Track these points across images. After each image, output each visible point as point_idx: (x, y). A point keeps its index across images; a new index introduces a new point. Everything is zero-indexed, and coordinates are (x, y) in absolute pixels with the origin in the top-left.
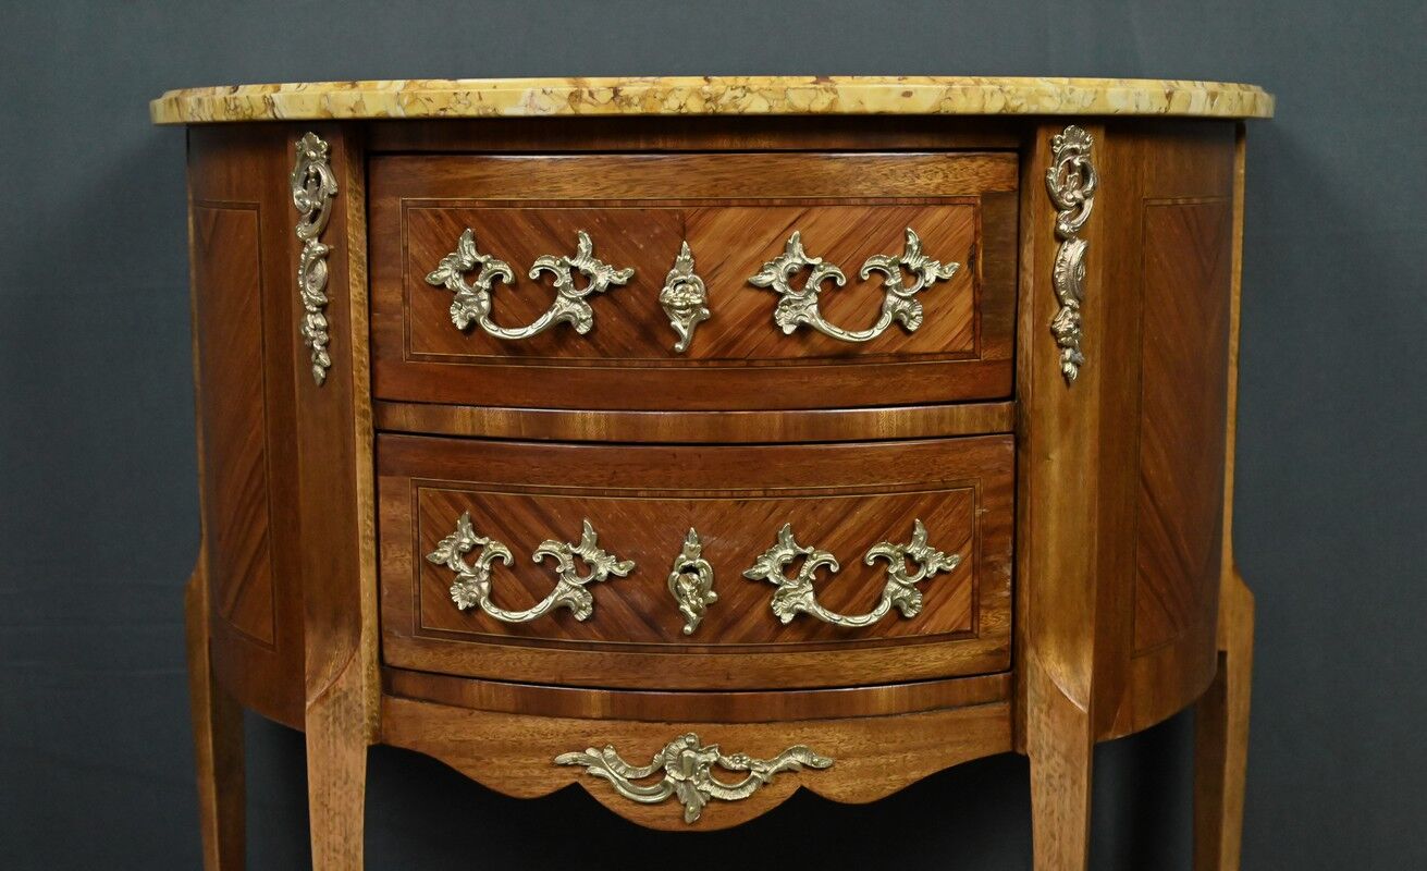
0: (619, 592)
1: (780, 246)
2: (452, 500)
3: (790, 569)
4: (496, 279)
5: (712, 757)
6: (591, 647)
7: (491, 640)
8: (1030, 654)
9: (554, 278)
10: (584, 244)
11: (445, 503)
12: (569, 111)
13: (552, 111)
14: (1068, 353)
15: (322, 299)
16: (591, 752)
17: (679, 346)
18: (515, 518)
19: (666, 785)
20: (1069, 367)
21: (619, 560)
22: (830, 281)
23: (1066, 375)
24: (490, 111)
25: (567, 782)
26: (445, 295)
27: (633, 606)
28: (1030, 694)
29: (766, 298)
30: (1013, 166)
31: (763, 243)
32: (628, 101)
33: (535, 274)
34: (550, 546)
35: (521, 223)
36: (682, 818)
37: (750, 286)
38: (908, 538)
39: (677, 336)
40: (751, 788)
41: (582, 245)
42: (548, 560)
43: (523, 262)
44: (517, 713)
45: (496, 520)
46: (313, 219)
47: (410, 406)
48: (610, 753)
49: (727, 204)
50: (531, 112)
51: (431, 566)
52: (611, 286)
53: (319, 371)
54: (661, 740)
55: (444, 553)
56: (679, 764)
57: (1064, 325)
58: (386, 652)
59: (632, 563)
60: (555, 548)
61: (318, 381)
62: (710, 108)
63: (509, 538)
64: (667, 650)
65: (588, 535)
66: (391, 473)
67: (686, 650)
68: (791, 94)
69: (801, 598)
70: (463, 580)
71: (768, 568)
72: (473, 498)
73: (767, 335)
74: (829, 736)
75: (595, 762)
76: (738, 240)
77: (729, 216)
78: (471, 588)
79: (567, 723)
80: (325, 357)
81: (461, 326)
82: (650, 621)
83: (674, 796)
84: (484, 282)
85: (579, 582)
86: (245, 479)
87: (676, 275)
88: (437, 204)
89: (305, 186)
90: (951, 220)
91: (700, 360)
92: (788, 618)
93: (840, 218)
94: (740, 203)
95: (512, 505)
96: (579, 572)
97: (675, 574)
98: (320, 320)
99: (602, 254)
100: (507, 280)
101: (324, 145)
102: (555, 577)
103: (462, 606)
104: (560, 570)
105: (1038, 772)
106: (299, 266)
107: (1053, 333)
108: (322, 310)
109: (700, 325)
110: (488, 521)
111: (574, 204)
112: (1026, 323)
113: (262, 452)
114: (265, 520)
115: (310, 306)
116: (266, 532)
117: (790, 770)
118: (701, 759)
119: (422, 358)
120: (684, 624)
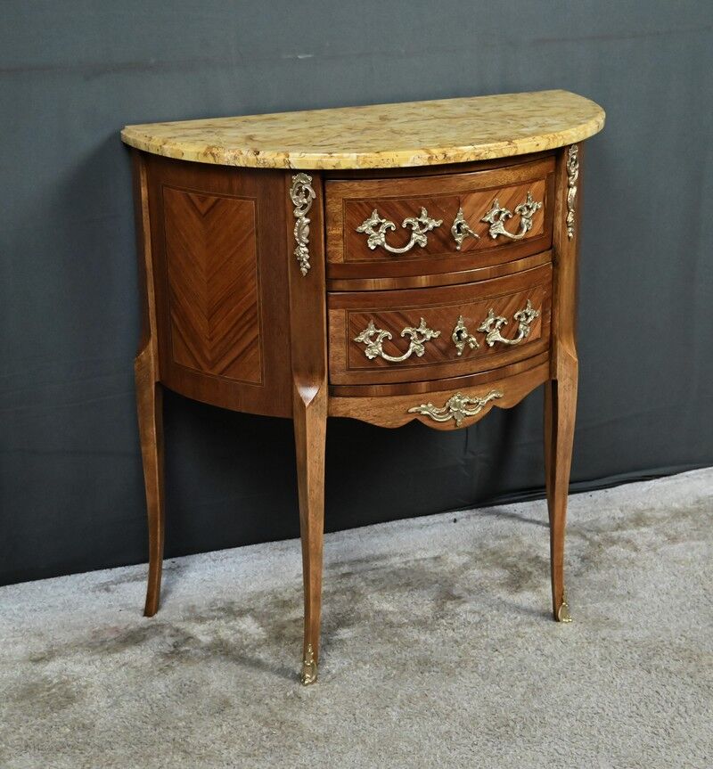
0: (434, 344)
1: (491, 206)
2: (364, 316)
3: (492, 326)
4: (388, 229)
5: (467, 400)
6: (422, 366)
7: (381, 369)
8: (559, 343)
9: (412, 226)
10: (424, 213)
11: (362, 318)
12: (428, 164)
13: (421, 165)
14: (570, 229)
15: (307, 241)
16: (423, 406)
17: (458, 248)
18: (393, 321)
19: (450, 413)
20: (571, 235)
21: (434, 331)
22: (507, 217)
23: (569, 238)
24: (397, 166)
25: (412, 419)
26: (365, 236)
27: (439, 349)
28: (558, 358)
29: (486, 225)
30: (554, 162)
31: (485, 205)
32: (449, 158)
33: (404, 226)
34: (408, 330)
35: (398, 206)
36: (456, 425)
37: (482, 221)
38: (526, 307)
39: (457, 243)
40: (480, 409)
41: (423, 213)
42: (408, 335)
43: (399, 221)
44: (392, 395)
45: (385, 323)
46: (302, 209)
47: (345, 281)
48: (430, 405)
49: (474, 192)
50: (413, 165)
51: (356, 344)
52: (434, 227)
53: (304, 270)
54: (449, 396)
55: (361, 338)
56: (455, 406)
57: (570, 219)
58: (331, 379)
59: (439, 332)
60: (409, 330)
61: (304, 275)
62: (477, 159)
63: (390, 328)
64: (450, 363)
65: (423, 324)
66: (335, 308)
67: (457, 362)
68: (504, 150)
69: (496, 336)
70: (370, 347)
71: (485, 327)
72: (375, 315)
73: (487, 239)
74: (501, 385)
75: (424, 409)
76: (478, 205)
77: (476, 196)
78: (374, 350)
79: (412, 397)
80: (308, 265)
81: (373, 248)
82: (445, 353)
83: (453, 417)
84: (382, 230)
85: (419, 342)
86: (240, 315)
87: (457, 221)
88: (360, 199)
89: (297, 194)
90: (539, 186)
91: (465, 252)
92: (492, 344)
93: (509, 192)
94: (479, 191)
95: (391, 316)
96: (419, 338)
97: (455, 334)
98: (306, 250)
99: (431, 215)
100: (393, 229)
101: (310, 178)
102: (410, 341)
103: (371, 357)
104: (412, 338)
105: (560, 385)
106: (294, 228)
107: (567, 222)
108: (307, 245)
109: (465, 239)
110: (381, 323)
111: (419, 197)
112: (559, 220)
113: (256, 303)
114: (256, 332)
115: (301, 245)
116: (257, 337)
117: (491, 400)
118: (462, 402)
119: (352, 261)
120: (457, 352)
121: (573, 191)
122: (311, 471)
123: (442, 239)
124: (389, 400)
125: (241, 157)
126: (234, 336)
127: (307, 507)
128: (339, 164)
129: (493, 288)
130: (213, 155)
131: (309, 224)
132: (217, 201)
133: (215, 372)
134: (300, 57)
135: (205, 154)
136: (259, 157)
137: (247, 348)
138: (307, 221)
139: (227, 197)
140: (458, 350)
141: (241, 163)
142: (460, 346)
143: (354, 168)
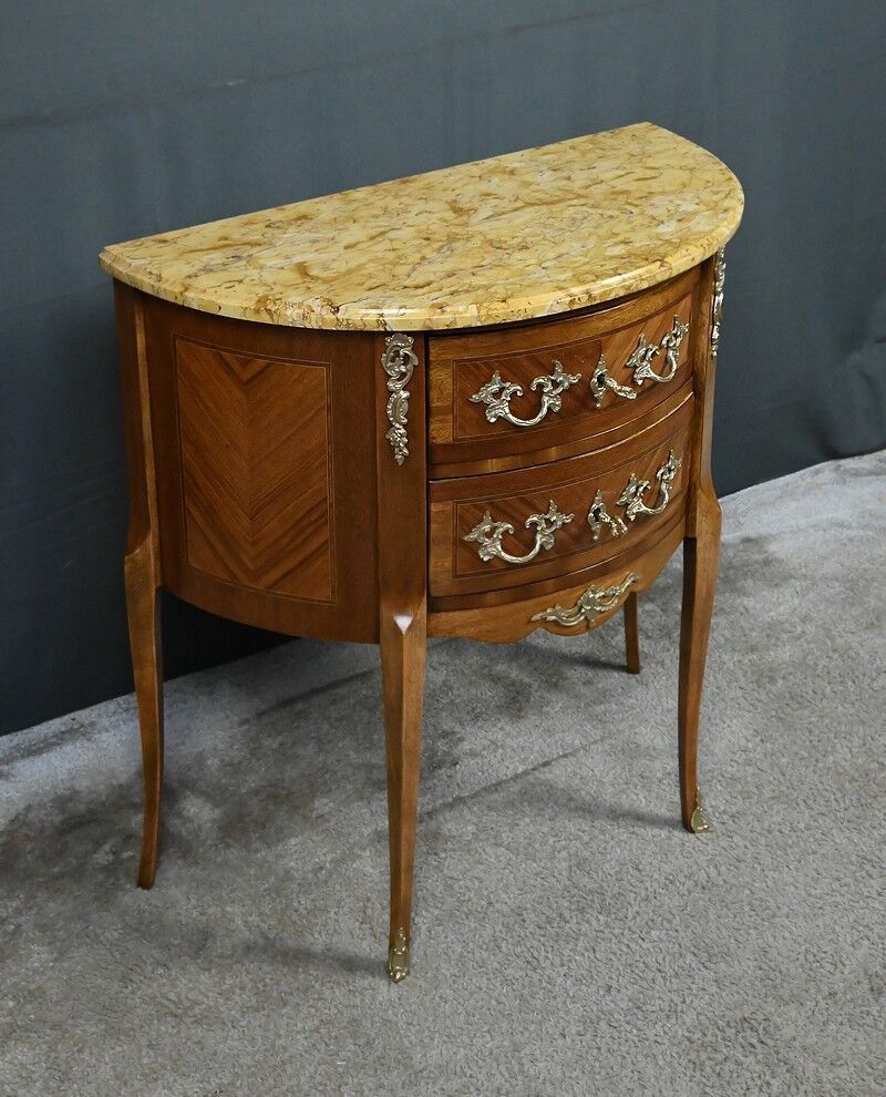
0: (565, 531)
1: (636, 345)
2: (478, 507)
3: (634, 494)
4: (513, 394)
5: (601, 593)
6: (550, 560)
7: (499, 571)
9: (543, 387)
10: (559, 368)
11: (475, 510)
12: (568, 309)
13: (560, 311)
14: (715, 347)
15: (406, 421)
16: (549, 611)
17: (598, 405)
18: (514, 509)
19: (582, 614)
21: (567, 515)
22: (654, 354)
24: (529, 316)
26: (483, 406)
27: (572, 536)
29: (630, 370)
31: (630, 346)
32: (594, 298)
33: (533, 388)
35: (525, 363)
36: (588, 627)
37: (626, 366)
38: (669, 460)
39: (596, 400)
40: (616, 601)
41: (557, 368)
42: (534, 525)
43: (526, 384)
45: (504, 512)
46: (398, 380)
48: (558, 608)
49: (618, 330)
50: (551, 313)
51: (466, 544)
52: (571, 385)
53: (399, 457)
54: (581, 592)
55: (473, 536)
56: (588, 603)
57: (716, 335)
58: (431, 591)
59: (573, 515)
60: (535, 519)
61: (401, 463)
64: (584, 551)
65: (553, 508)
66: (439, 501)
67: (592, 548)
69: (637, 506)
70: (485, 546)
71: (626, 498)
72: (491, 504)
74: (640, 563)
75: (551, 614)
76: (622, 346)
77: (619, 336)
78: (493, 549)
79: (537, 600)
80: (405, 451)
81: (493, 420)
82: (577, 539)
83: (586, 618)
84: (506, 397)
85: (548, 531)
86: (301, 514)
87: (598, 372)
88: (477, 359)
89: (393, 361)
90: (686, 303)
91: (605, 409)
92: (633, 518)
93: (656, 321)
94: (624, 328)
95: (511, 502)
96: (547, 528)
97: (591, 515)
98: (402, 431)
99: (568, 370)
100: (519, 394)
101: (410, 339)
102: (536, 532)
103: (486, 559)
104: (539, 528)
105: (699, 544)
106: (387, 404)
107: (712, 340)
108: (405, 426)
109: (607, 392)
110: (500, 514)
111: (553, 348)
112: (705, 339)
113: (326, 499)
114: (325, 535)
115: (397, 426)
116: (327, 541)
117: (628, 586)
118: (597, 596)
119: (464, 439)
120: (593, 535)
121: (720, 298)
122: (407, 713)
123: (579, 398)
124: (506, 609)
125: (313, 316)
126: (292, 541)
127: (401, 758)
128: (454, 322)
129: (636, 446)
130: (269, 311)
131: (407, 399)
132: (268, 366)
133: (261, 585)
134: (231, 84)
135: (257, 311)
136: (339, 315)
137: (311, 555)
138: (405, 395)
139: (285, 361)
140: (593, 533)
141: (313, 324)
142: (597, 527)
143: (473, 325)
